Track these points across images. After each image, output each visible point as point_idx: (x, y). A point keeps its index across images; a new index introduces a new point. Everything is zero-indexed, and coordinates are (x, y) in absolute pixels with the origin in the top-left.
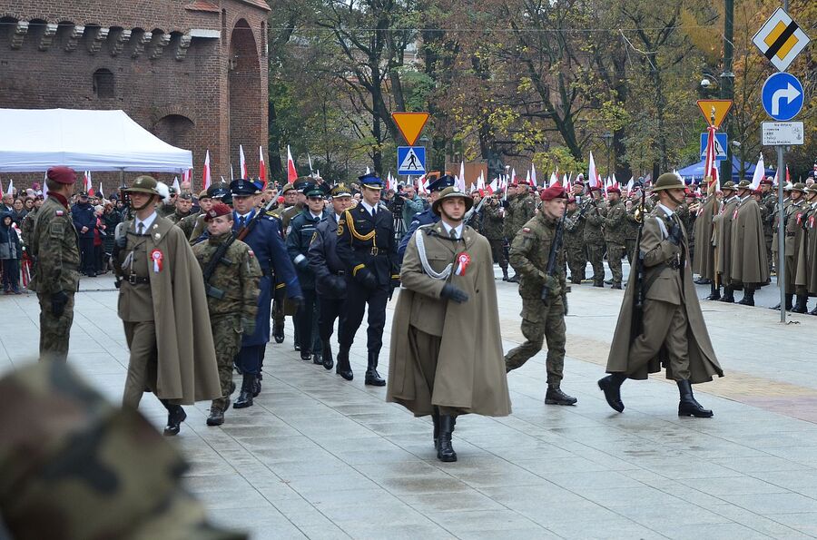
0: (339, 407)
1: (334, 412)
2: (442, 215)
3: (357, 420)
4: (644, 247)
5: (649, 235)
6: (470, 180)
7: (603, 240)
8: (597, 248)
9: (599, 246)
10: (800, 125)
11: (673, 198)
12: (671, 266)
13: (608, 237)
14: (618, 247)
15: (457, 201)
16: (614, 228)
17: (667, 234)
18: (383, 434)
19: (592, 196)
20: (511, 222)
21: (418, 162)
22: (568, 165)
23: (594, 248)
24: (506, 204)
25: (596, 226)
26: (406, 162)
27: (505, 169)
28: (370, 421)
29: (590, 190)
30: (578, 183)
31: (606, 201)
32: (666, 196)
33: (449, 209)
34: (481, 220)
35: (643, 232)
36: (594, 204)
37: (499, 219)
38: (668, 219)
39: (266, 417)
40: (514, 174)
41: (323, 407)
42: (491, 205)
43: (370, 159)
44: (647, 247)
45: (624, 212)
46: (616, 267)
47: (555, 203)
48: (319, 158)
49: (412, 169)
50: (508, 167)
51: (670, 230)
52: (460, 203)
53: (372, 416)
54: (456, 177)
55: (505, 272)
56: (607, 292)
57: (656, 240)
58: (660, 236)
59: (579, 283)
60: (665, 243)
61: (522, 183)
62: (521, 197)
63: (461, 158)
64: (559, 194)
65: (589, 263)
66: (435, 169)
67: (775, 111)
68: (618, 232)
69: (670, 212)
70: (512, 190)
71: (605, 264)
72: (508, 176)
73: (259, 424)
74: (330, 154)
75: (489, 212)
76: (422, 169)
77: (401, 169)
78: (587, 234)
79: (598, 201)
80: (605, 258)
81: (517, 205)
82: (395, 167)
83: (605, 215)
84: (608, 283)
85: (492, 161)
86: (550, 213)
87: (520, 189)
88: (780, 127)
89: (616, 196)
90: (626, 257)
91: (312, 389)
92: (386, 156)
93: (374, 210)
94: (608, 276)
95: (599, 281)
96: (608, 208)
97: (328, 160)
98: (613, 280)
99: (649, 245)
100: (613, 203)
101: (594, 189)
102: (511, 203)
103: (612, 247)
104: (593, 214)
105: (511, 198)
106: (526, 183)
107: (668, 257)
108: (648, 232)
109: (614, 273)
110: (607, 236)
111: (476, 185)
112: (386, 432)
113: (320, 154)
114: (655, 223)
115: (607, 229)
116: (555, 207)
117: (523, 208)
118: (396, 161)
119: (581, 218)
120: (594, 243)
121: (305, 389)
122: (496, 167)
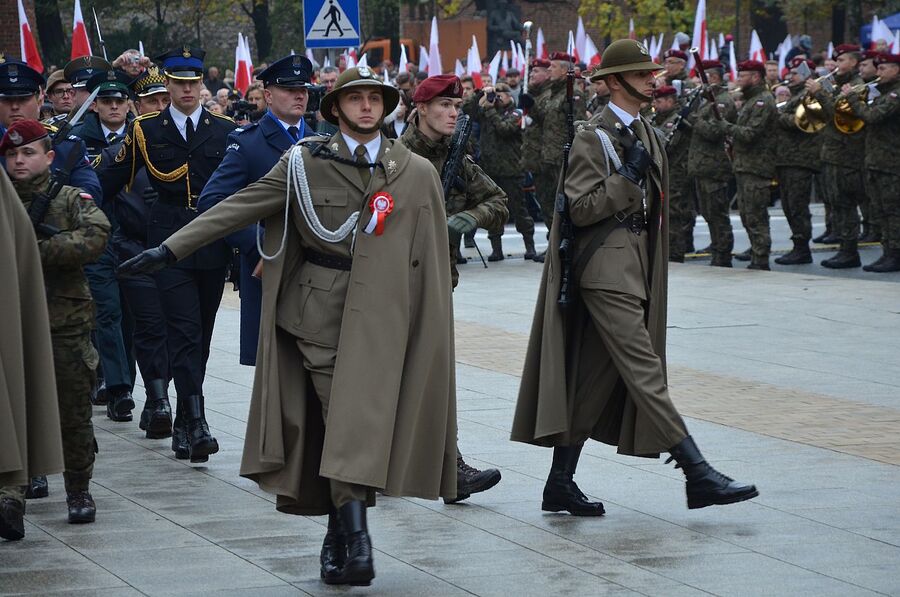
0: (199, 526)
1: (192, 537)
2: (340, 121)
3: (236, 551)
4: (571, 188)
5: (581, 164)
6: (453, 52)
7: (728, 170)
8: (715, 186)
9: (720, 181)
11: (632, 91)
12: (629, 224)
13: (739, 163)
14: (761, 184)
15: (366, 94)
16: (750, 145)
17: (618, 162)
18: (293, 578)
19: (705, 80)
20: (539, 140)
21: (344, 22)
22: (653, 17)
23: (709, 187)
24: (526, 102)
25: (714, 141)
26: (321, 21)
27: (523, 30)
28: (266, 552)
29: (702, 66)
30: (675, 54)
31: (735, 89)
32: (617, 87)
33: (353, 110)
34: (478, 136)
35: (570, 159)
36: (709, 95)
37: (515, 134)
38: (624, 131)
39: (50, 552)
40: (540, 40)
41: (168, 526)
42: (497, 106)
43: (246, 18)
44: (576, 188)
45: (773, 110)
46: (757, 225)
47: (438, 108)
48: (141, 17)
49: (334, 35)
50: (528, 24)
51: (626, 152)
52: (372, 99)
53: (267, 542)
54: (423, 50)
55: (529, 242)
56: (739, 278)
57: (596, 175)
58: (602, 166)
59: (680, 259)
60: (613, 180)
61: (559, 57)
62: (556, 87)
63: (431, 9)
64: (443, 88)
65: (700, 219)
66: (379, 35)
68: (759, 153)
69: (627, 118)
70: (540, 74)
71: (735, 219)
72: (528, 45)
73: (38, 565)
74: (163, 7)
75: (492, 120)
76: (352, 34)
77: (312, 36)
78: (695, 159)
79: (718, 90)
80: (735, 207)
81: (551, 103)
82: (299, 31)
83: (732, 118)
84: (741, 258)
85: (495, 14)
86: (431, 128)
87: (557, 70)
89: (755, 79)
90: (779, 204)
91: (145, 490)
92: (279, 11)
93: (189, 122)
94: (742, 242)
95: (721, 254)
96: (738, 103)
97: (160, 21)
98: (750, 251)
99: (579, 184)
100: (748, 92)
101: (710, 64)
102: (537, 100)
103: (748, 184)
104: (706, 118)
105: (536, 89)
106: (567, 58)
107: (620, 207)
108: (579, 158)
109: (753, 237)
110: (737, 161)
111: (465, 64)
112: (297, 574)
113: (143, 9)
114: (594, 141)
115: (736, 147)
116: (439, 116)
117: (561, 110)
118: (299, 20)
119: (682, 127)
120: (709, 176)
121: (131, 490)
122: (504, 26)
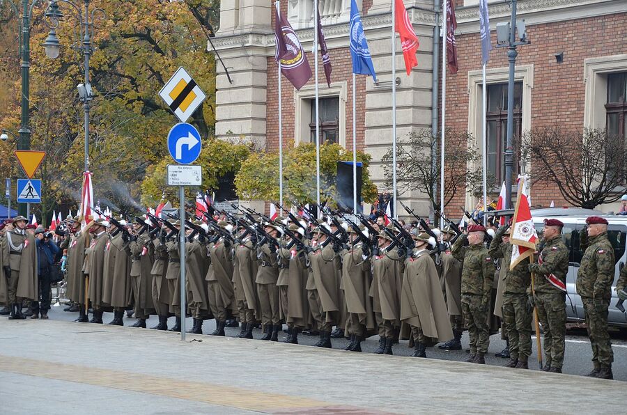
10: (198, 169)
67: (179, 156)
88: (182, 170)
